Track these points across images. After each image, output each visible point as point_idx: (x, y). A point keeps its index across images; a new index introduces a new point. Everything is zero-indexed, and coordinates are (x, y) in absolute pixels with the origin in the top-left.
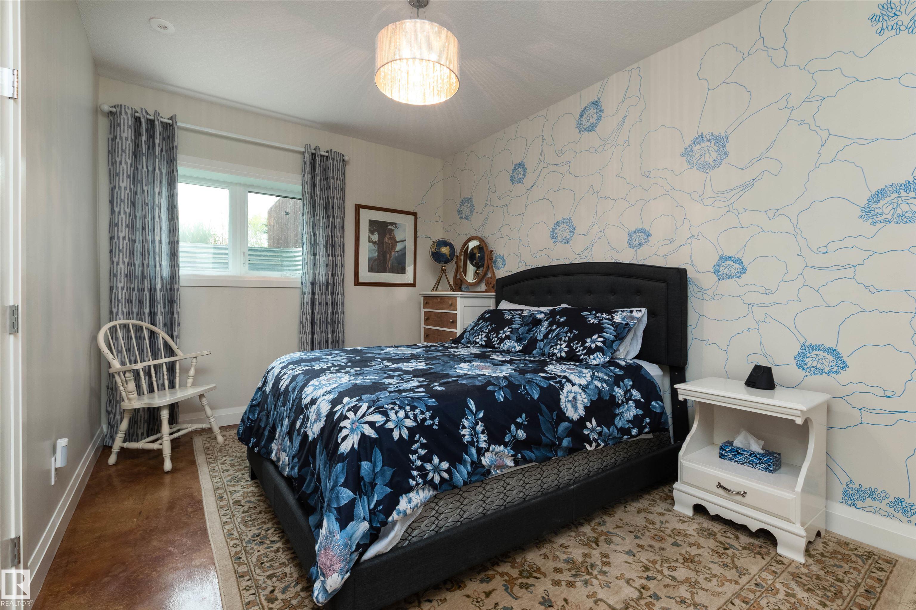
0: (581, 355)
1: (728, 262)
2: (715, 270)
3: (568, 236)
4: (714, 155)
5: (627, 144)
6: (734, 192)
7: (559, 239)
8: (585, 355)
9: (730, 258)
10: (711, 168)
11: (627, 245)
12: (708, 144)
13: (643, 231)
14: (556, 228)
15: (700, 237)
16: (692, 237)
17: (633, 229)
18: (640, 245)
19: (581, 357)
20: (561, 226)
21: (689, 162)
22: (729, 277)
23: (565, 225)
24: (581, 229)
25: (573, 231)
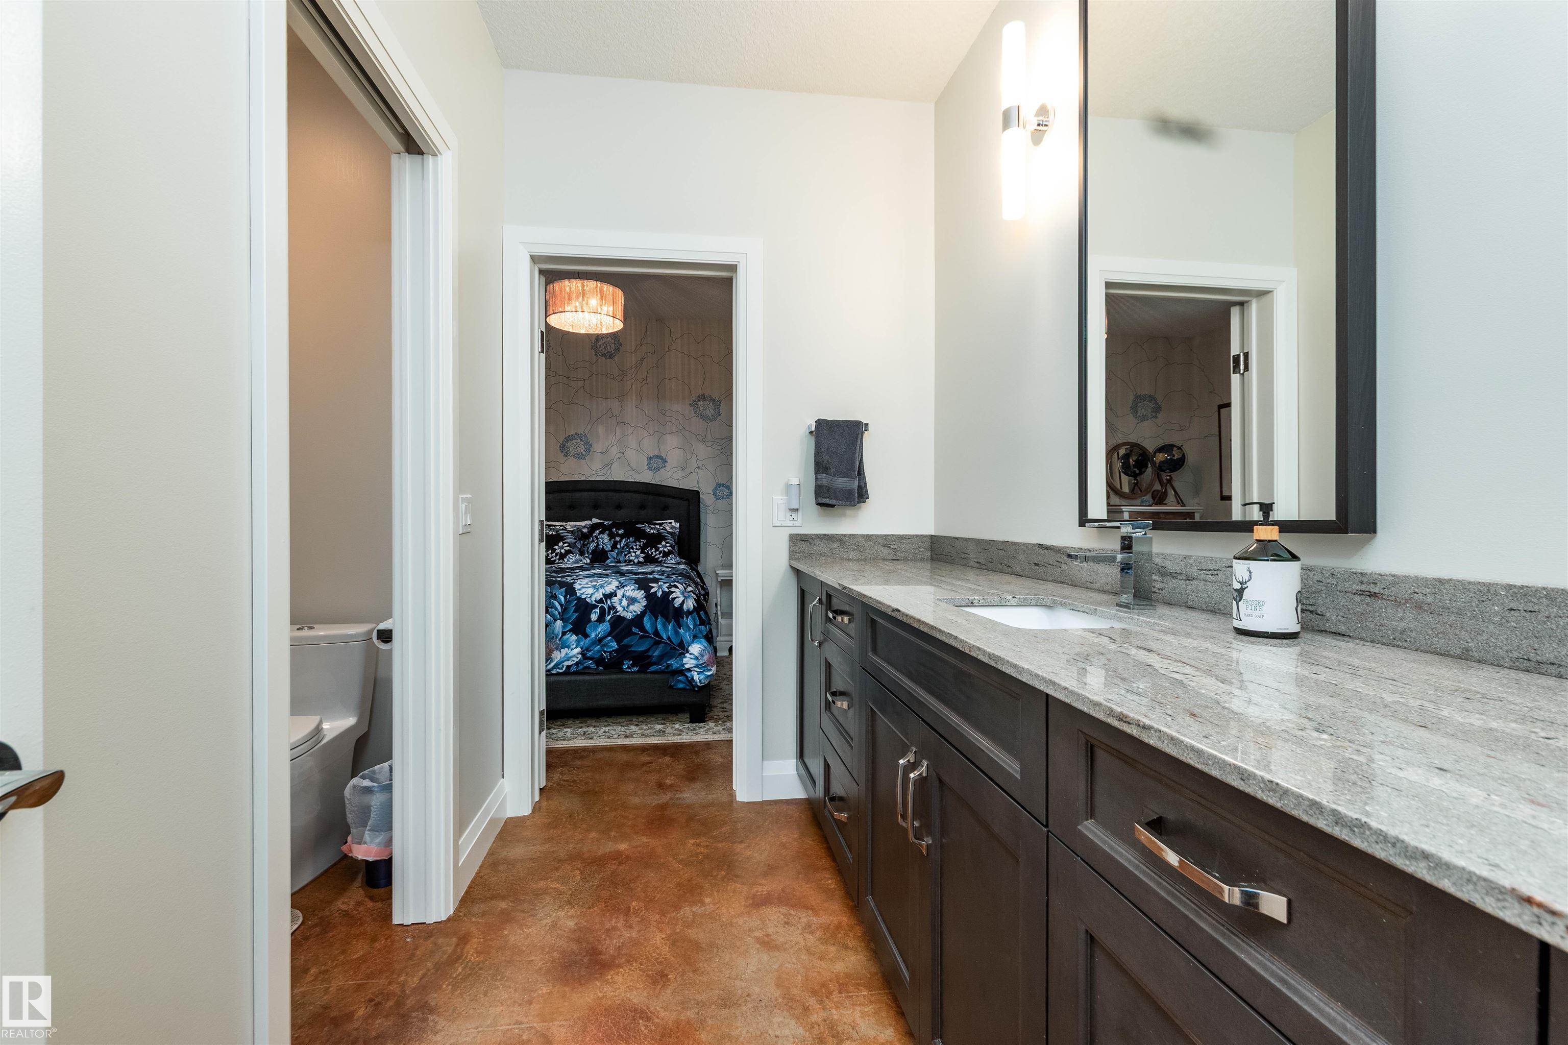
0: (659, 558)
1: (721, 488)
2: (714, 493)
3: (582, 451)
4: (712, 412)
5: (645, 382)
6: (724, 441)
7: (572, 453)
8: (663, 557)
9: (723, 485)
10: (711, 421)
11: (647, 468)
12: (708, 403)
13: (659, 457)
14: (567, 442)
15: (704, 468)
16: (698, 467)
17: (651, 455)
18: (658, 469)
19: (660, 559)
20: (574, 441)
21: (696, 412)
22: (723, 498)
23: (579, 441)
24: (598, 447)
25: (589, 447)
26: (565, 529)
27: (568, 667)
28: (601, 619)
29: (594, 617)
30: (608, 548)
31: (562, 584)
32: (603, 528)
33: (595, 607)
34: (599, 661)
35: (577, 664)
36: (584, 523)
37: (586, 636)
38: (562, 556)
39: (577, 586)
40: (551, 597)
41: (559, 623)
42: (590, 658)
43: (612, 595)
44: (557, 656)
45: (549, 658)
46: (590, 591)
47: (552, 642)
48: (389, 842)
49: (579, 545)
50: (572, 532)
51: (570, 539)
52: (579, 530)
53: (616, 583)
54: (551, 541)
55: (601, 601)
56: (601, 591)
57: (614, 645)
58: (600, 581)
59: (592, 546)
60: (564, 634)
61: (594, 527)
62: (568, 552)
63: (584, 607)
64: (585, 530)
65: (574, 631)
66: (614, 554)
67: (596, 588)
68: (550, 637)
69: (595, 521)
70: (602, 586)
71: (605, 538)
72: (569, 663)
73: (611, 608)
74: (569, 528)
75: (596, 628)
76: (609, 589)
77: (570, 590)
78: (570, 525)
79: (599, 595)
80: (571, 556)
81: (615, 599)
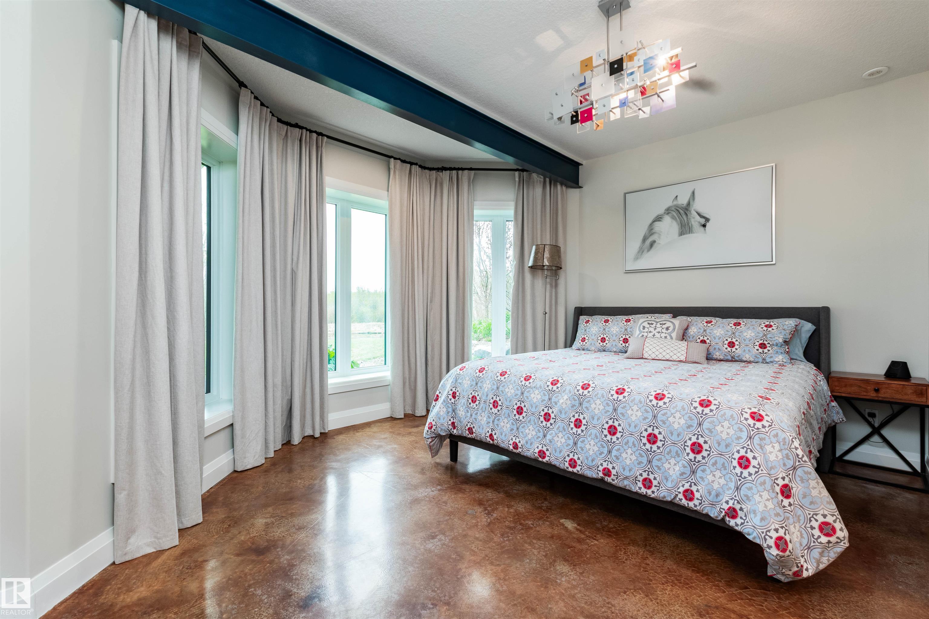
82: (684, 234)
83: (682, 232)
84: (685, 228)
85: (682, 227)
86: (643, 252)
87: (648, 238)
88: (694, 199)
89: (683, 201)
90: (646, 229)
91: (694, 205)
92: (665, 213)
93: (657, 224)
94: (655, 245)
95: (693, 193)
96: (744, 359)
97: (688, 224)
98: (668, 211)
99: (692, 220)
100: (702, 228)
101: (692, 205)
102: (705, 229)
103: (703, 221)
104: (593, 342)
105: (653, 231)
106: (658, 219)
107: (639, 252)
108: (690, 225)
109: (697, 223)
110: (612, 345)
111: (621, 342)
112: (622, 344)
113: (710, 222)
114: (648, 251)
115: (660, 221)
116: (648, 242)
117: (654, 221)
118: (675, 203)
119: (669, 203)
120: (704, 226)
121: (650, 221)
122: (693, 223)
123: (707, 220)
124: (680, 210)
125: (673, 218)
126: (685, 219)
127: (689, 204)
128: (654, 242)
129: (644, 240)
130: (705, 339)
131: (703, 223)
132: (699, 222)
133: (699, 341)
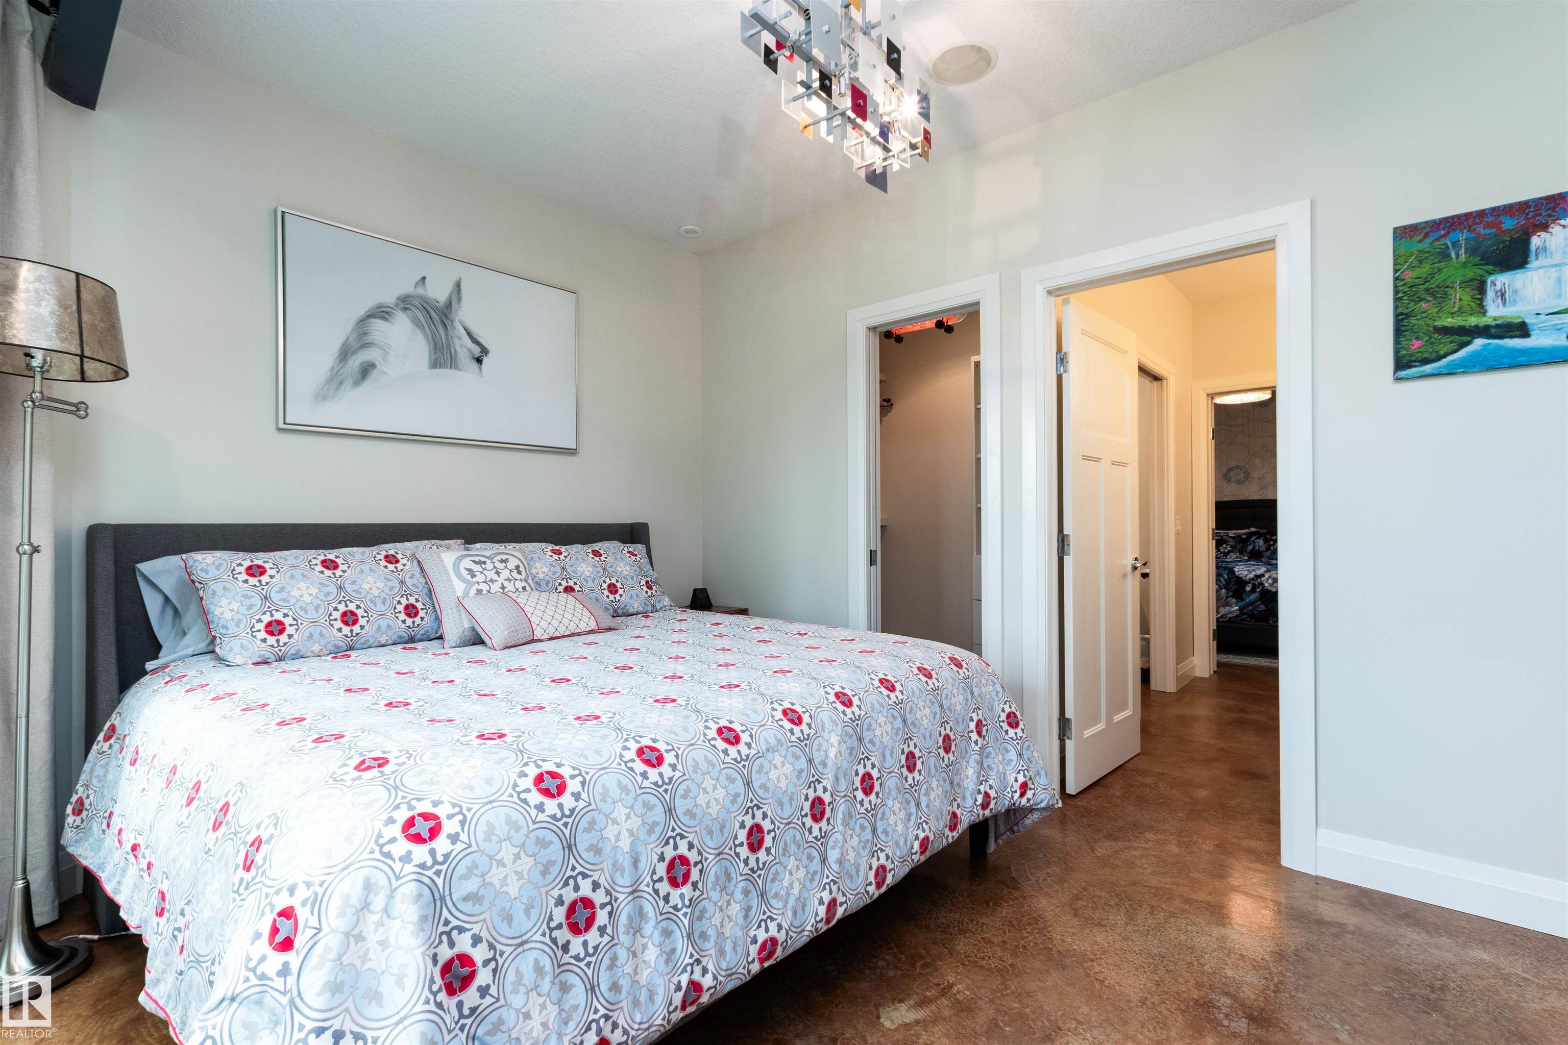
3: (1242, 478)
7: (1235, 480)
20: (1237, 472)
23: (1240, 471)
24: (1256, 474)
25: (1247, 475)
26: (1228, 535)
27: (1230, 618)
28: (1253, 590)
29: (1248, 589)
30: (1263, 549)
31: (1225, 568)
32: (1259, 535)
33: (1249, 582)
34: (1252, 616)
35: (1236, 617)
36: (1243, 531)
37: (1243, 600)
38: (1226, 554)
39: (1236, 569)
40: (1219, 575)
41: (1224, 591)
42: (1245, 614)
43: (1262, 576)
44: (1223, 611)
45: (1218, 612)
46: (1246, 573)
47: (1221, 602)
48: (1149, 661)
49: (1239, 547)
50: (1233, 538)
51: (1232, 543)
52: (1239, 536)
53: (1265, 569)
54: (1219, 543)
55: (1253, 579)
56: (1253, 573)
57: (1263, 607)
58: (1253, 568)
59: (1250, 548)
60: (1227, 597)
61: (1251, 534)
62: (1230, 552)
63: (1241, 582)
64: (1244, 537)
65: (1233, 596)
66: (1268, 554)
67: (1250, 572)
68: (1218, 598)
69: (1253, 529)
70: (1254, 570)
71: (1261, 542)
72: (1231, 616)
73: (1261, 584)
74: (1231, 535)
75: (1249, 596)
76: (1259, 572)
77: (1231, 571)
78: (1232, 533)
79: (1252, 575)
80: (1232, 554)
81: (1263, 579)
82: (440, 367)
83: (436, 360)
84: (442, 353)
85: (435, 349)
86: (341, 383)
87: (354, 353)
88: (459, 299)
89: (439, 292)
90: (350, 329)
91: (460, 313)
92: (397, 305)
93: (378, 325)
94: (374, 374)
95: (458, 285)
96: (631, 610)
97: (449, 348)
98: (405, 303)
99: (457, 341)
100: (475, 365)
101: (457, 311)
102: (480, 368)
103: (477, 350)
104: (316, 630)
105: (369, 339)
106: (381, 313)
107: (329, 381)
108: (453, 351)
109: (465, 350)
110: (379, 628)
111: (402, 616)
112: (404, 622)
113: (490, 355)
114: (356, 384)
115: (384, 318)
116: (356, 362)
117: (370, 316)
118: (420, 291)
119: (408, 288)
120: (479, 361)
121: (361, 312)
122: (458, 348)
123: (485, 351)
124: (433, 314)
125: (416, 323)
126: (443, 334)
127: (449, 305)
128: (372, 366)
129: (345, 353)
130: (571, 583)
131: (477, 355)
132: (470, 351)
133: (561, 589)
